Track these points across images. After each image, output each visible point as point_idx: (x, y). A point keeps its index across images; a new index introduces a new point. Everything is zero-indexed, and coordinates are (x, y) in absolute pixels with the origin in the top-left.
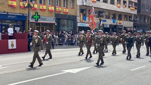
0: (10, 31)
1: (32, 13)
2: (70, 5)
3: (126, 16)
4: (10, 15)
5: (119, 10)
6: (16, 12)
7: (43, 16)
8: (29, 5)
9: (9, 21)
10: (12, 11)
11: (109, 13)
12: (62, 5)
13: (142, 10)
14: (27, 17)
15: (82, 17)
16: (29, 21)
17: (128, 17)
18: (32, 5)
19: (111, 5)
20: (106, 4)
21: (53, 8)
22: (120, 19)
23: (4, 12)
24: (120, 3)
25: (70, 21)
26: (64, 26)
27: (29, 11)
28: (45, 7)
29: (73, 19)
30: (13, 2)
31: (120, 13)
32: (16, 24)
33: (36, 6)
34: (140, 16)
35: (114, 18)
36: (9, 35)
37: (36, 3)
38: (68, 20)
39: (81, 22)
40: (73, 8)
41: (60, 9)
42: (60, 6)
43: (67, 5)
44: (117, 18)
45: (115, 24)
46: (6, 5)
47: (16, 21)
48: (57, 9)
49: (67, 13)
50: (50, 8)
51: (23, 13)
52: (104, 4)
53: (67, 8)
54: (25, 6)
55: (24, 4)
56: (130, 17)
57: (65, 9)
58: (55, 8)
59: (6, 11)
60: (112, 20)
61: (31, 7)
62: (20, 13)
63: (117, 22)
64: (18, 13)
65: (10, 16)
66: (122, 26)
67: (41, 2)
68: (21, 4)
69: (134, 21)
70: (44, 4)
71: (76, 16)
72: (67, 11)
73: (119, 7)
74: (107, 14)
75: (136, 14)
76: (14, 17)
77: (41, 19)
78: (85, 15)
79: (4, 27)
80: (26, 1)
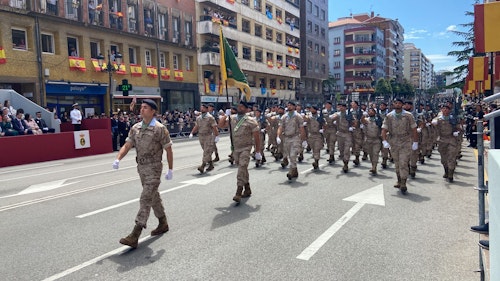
0: (76, 116)
1: (117, 82)
2: (186, 65)
3: (282, 82)
4: (73, 86)
5: (270, 71)
6: (84, 79)
7: (137, 85)
8: (109, 66)
9: (72, 98)
10: (79, 79)
11: (255, 78)
12: (172, 65)
13: (309, 71)
14: (108, 88)
15: (207, 85)
16: (111, 95)
17: (285, 82)
18: (116, 68)
19: (258, 64)
20: (249, 62)
21: (156, 73)
22: (273, 87)
23: (63, 81)
24: (272, 60)
25: (186, 94)
26: (175, 102)
27: (110, 78)
28: (139, 70)
29: (193, 89)
30: (80, 61)
31: (272, 77)
32: (86, 103)
33: (123, 68)
34: (306, 80)
35: (263, 86)
36: (74, 122)
37: (123, 62)
38: (183, 91)
39: (207, 94)
40: (191, 70)
41: (168, 73)
42: (168, 67)
43: (180, 64)
44: (268, 85)
45: (265, 95)
46: (66, 68)
47: (87, 97)
48: (163, 72)
49: (181, 79)
50: (150, 70)
51: (100, 82)
52: (245, 61)
53: (180, 70)
54: (103, 68)
55: (101, 64)
56: (289, 83)
57: (176, 73)
58: (158, 71)
59: (66, 78)
60: (260, 90)
61: (114, 69)
62: (93, 82)
63: (269, 92)
64: (89, 81)
65: (74, 89)
66: (277, 99)
67: (132, 61)
68: (96, 64)
69: (296, 89)
70: (139, 64)
71: (198, 85)
72: (182, 76)
73: (270, 67)
74: (251, 78)
75: (299, 77)
76: (83, 89)
77: (135, 91)
78: (212, 82)
79: (63, 109)
80: (103, 58)
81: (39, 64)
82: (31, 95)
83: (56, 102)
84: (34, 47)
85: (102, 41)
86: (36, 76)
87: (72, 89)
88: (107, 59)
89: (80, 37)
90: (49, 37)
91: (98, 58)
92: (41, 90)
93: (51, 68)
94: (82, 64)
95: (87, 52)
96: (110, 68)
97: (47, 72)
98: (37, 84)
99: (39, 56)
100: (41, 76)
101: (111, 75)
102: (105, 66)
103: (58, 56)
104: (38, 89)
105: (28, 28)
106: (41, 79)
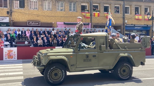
6: (141, 24)
9: (136, 31)
10: (138, 23)
14: (151, 27)
16: (152, 30)
23: (132, 25)
27: (152, 23)
30: (140, 16)
32: (141, 33)
46: (134, 19)
47: (141, 31)
51: (148, 24)
54: (149, 19)
55: (149, 17)
59: (133, 23)
62: (145, 25)
64: (143, 24)
65: (136, 28)
68: (146, 17)
76: (140, 28)
80: (150, 14)
81: (124, 18)
82: (120, 30)
83: (129, 33)
84: (122, 12)
85: (150, 7)
86: (122, 23)
88: (152, 15)
89: (140, 6)
90: (128, 7)
91: (148, 14)
92: (124, 29)
93: (128, 20)
94: (140, 17)
95: (143, 12)
96: (153, 18)
97: (126, 21)
98: (122, 26)
99: (124, 15)
100: (124, 23)
103: (131, 15)
104: (122, 28)
105: (120, 5)
106: (124, 24)
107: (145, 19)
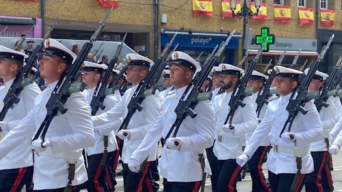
1: (252, 31)
4: (196, 37)
6: (211, 28)
7: (282, 36)
8: (245, 9)
9: (193, 53)
10: (202, 27)
12: (338, 4)
14: (241, 41)
16: (244, 51)
18: (254, 10)
21: (311, 15)
23: (182, 30)
27: (244, 26)
28: (288, 13)
30: (206, 3)
33: (264, 10)
37: (264, 3)
41: (332, 16)
42: (331, 9)
46: (188, 13)
48: (323, 15)
50: (302, 14)
54: (236, 12)
55: (233, 6)
58: (317, 14)
59: (187, 26)
61: (250, 14)
64: (216, 31)
65: (196, 41)
68: (225, 6)
70: (287, 5)
76: (207, 41)
77: (279, 45)
81: (156, 7)
82: (143, 48)
86: (150, 24)
87: (193, 41)
92: (156, 43)
93: (169, 12)
94: (209, 7)
96: (245, 11)
97: (164, 18)
98: (152, 35)
100: (157, 23)
101: (245, 22)
102: (238, 9)
104: (152, 41)
106: (156, 27)
107: (222, 14)
